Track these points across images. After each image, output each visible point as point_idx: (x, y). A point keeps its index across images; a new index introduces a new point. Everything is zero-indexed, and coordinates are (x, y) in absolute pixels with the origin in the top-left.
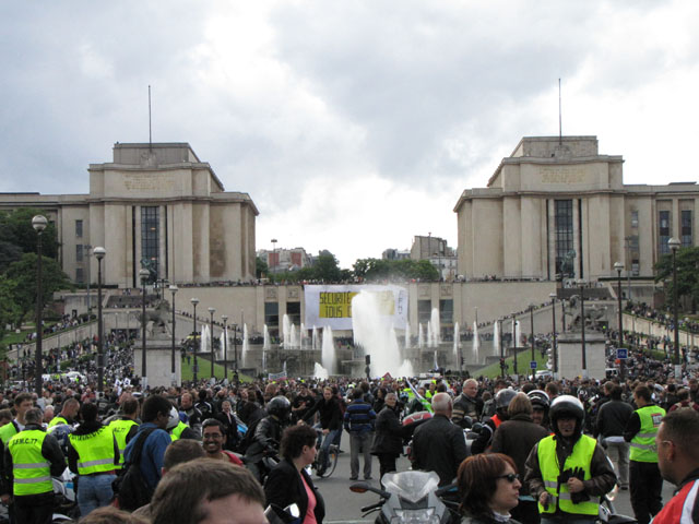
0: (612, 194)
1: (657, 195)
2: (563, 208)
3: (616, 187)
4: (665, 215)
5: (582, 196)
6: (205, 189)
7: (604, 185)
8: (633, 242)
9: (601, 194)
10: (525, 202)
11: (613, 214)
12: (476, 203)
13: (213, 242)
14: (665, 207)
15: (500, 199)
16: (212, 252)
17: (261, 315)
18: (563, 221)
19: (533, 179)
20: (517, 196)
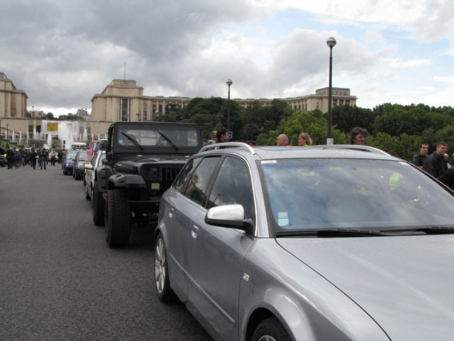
0: (140, 98)
1: (153, 100)
2: (125, 102)
3: (141, 96)
4: (154, 106)
5: (131, 98)
6: (9, 88)
7: (137, 95)
8: (145, 113)
9: (137, 98)
10: (114, 99)
11: (140, 104)
12: (98, 99)
13: (12, 105)
14: (155, 103)
15: (106, 98)
16: (11, 109)
17: (28, 129)
18: (125, 106)
19: (116, 92)
20: (111, 97)
